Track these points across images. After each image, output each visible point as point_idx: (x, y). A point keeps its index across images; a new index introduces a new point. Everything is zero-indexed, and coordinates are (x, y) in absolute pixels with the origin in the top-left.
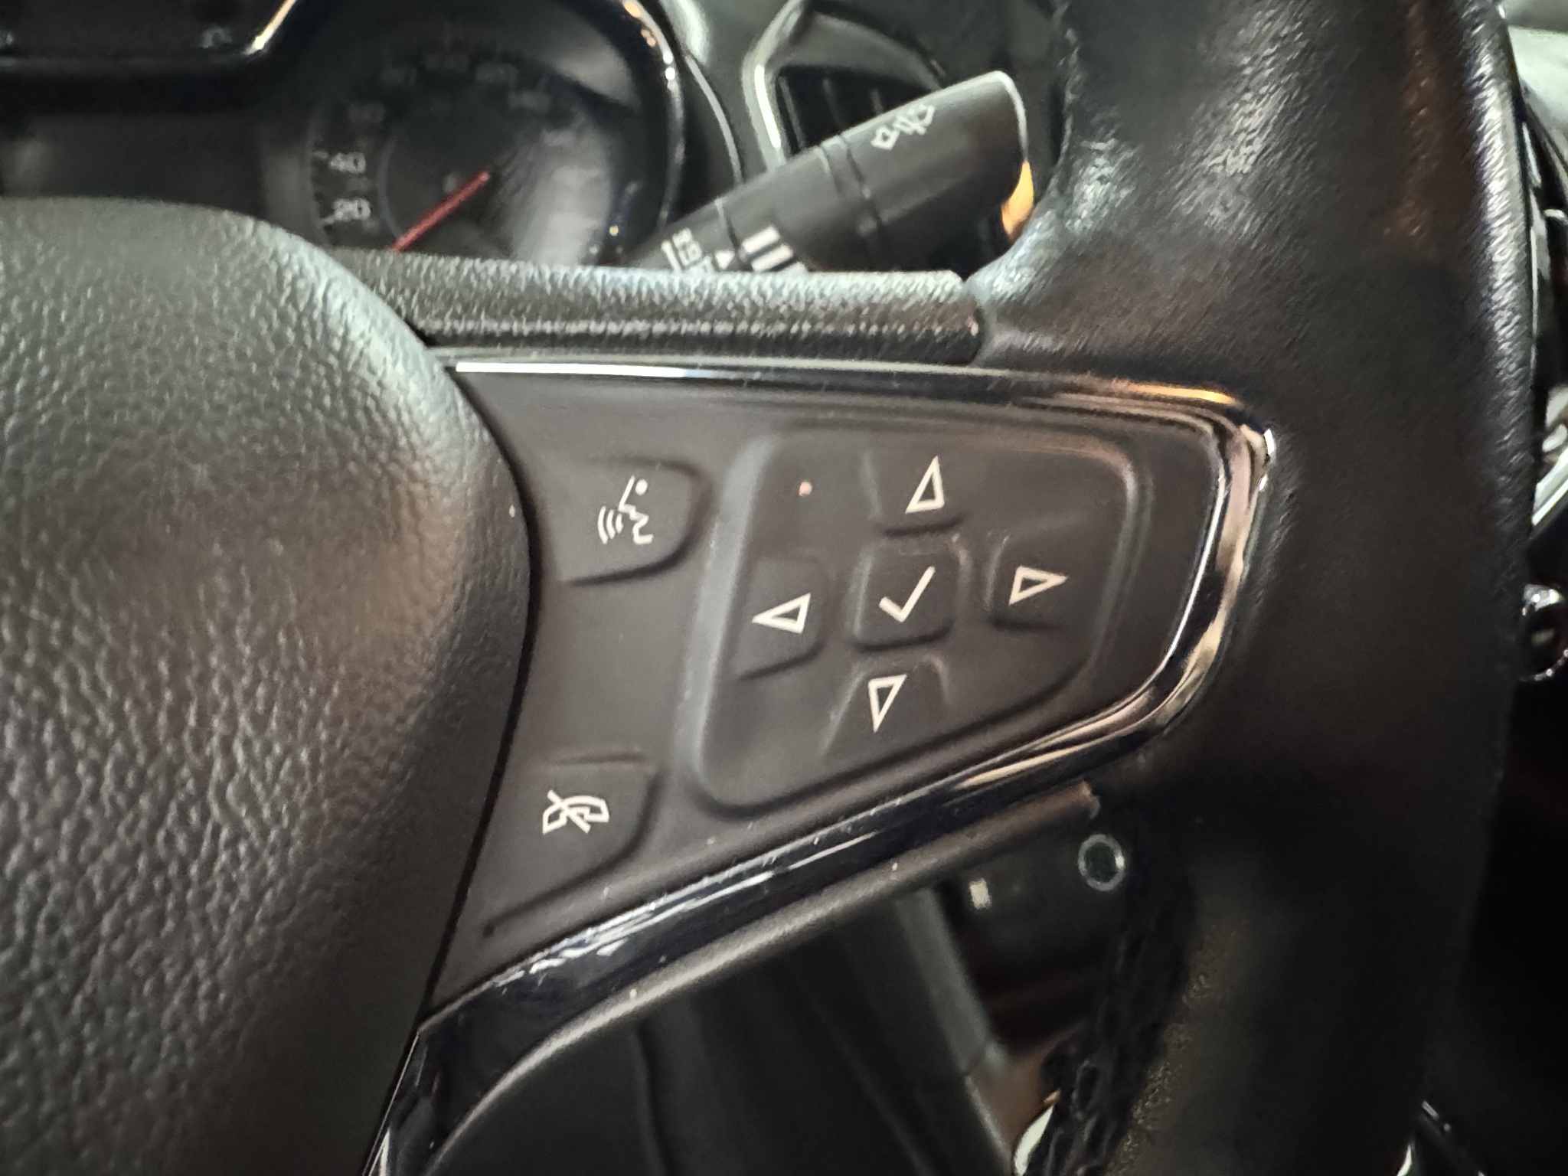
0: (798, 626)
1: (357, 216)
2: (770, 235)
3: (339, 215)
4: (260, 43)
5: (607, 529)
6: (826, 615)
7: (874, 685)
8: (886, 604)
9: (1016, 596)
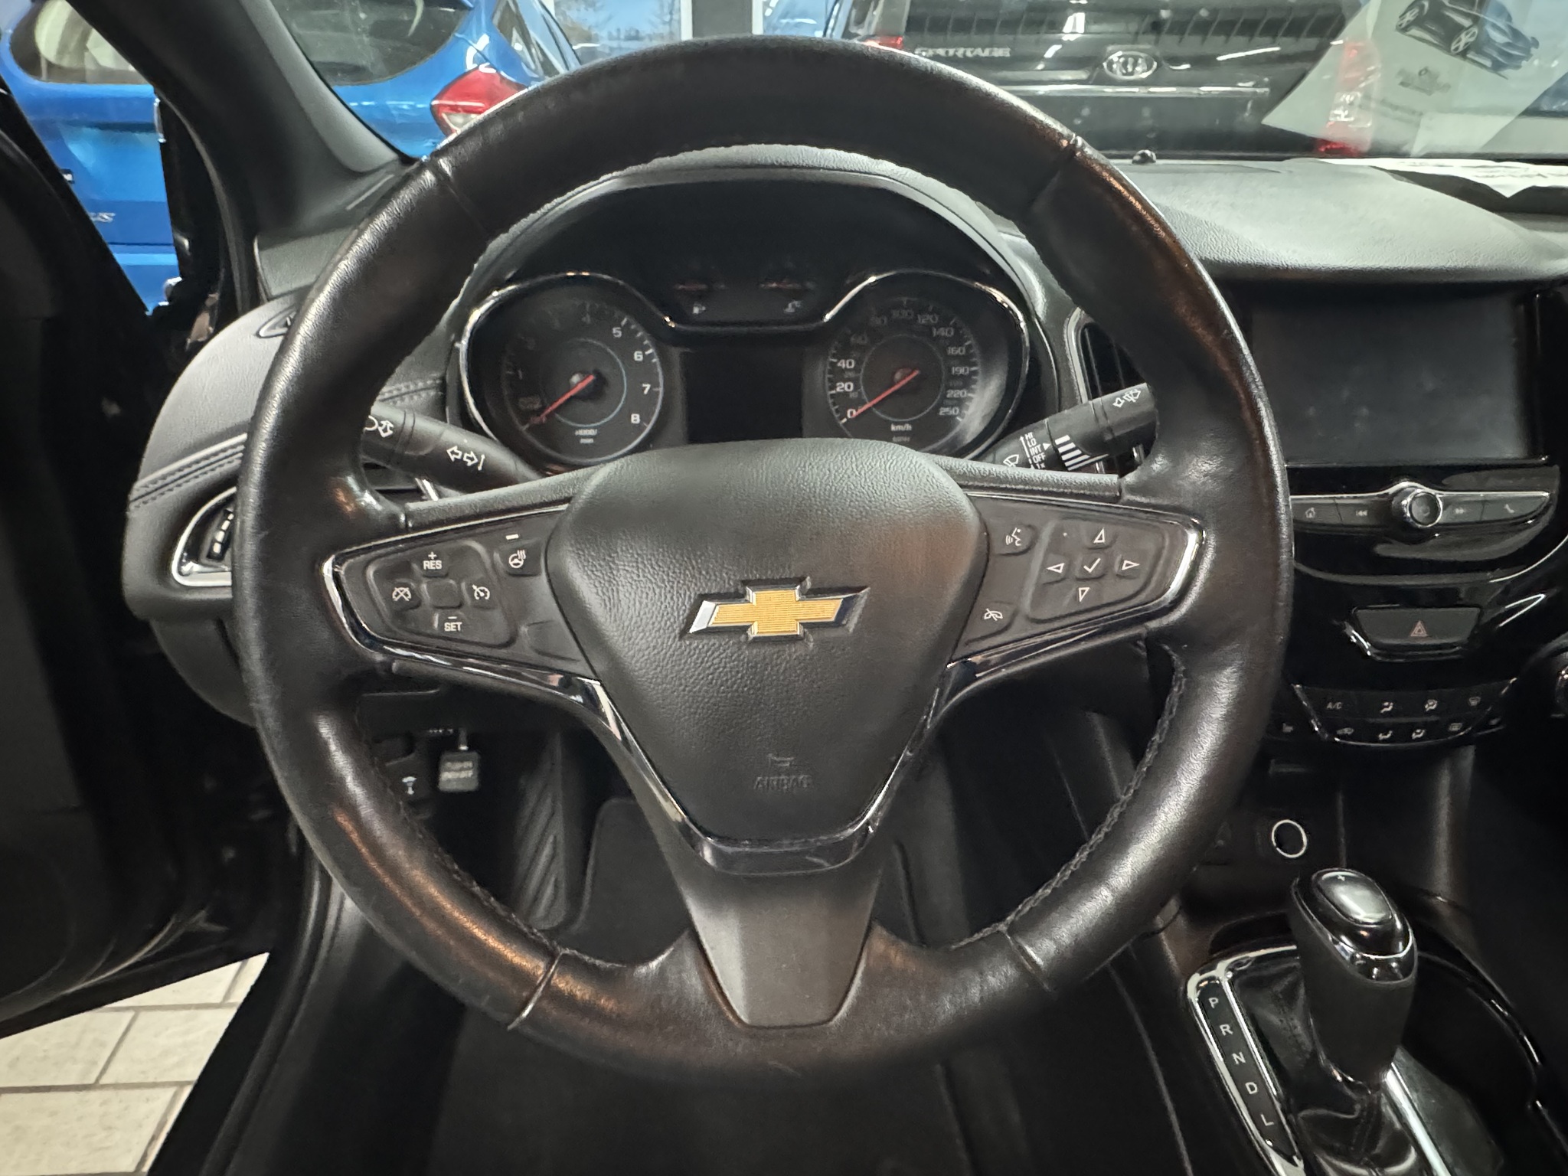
0: (1060, 571)
1: (846, 389)
2: (1067, 438)
3: (838, 390)
4: (828, 317)
5: (1008, 540)
6: (1067, 569)
7: (1080, 589)
8: (1086, 567)
9: (1124, 568)
